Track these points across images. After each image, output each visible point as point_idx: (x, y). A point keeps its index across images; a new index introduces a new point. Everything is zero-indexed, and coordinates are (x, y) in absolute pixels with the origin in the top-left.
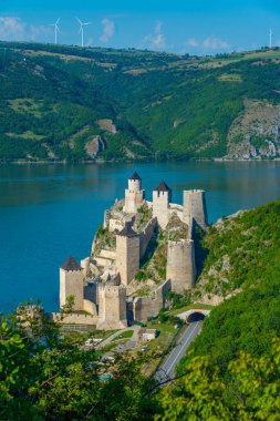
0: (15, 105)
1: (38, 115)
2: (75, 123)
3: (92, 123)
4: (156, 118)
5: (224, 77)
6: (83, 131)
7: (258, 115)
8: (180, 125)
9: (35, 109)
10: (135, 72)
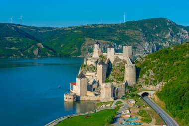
0: (7, 38)
1: (16, 42)
2: (29, 45)
3: (35, 44)
4: (54, 44)
5: (75, 31)
6: (32, 47)
7: (90, 43)
8: (64, 46)
9: (14, 40)
10: (42, 31)
